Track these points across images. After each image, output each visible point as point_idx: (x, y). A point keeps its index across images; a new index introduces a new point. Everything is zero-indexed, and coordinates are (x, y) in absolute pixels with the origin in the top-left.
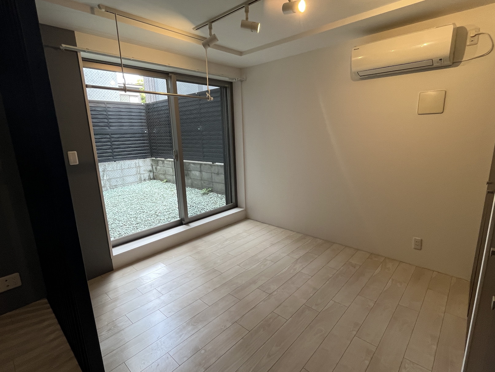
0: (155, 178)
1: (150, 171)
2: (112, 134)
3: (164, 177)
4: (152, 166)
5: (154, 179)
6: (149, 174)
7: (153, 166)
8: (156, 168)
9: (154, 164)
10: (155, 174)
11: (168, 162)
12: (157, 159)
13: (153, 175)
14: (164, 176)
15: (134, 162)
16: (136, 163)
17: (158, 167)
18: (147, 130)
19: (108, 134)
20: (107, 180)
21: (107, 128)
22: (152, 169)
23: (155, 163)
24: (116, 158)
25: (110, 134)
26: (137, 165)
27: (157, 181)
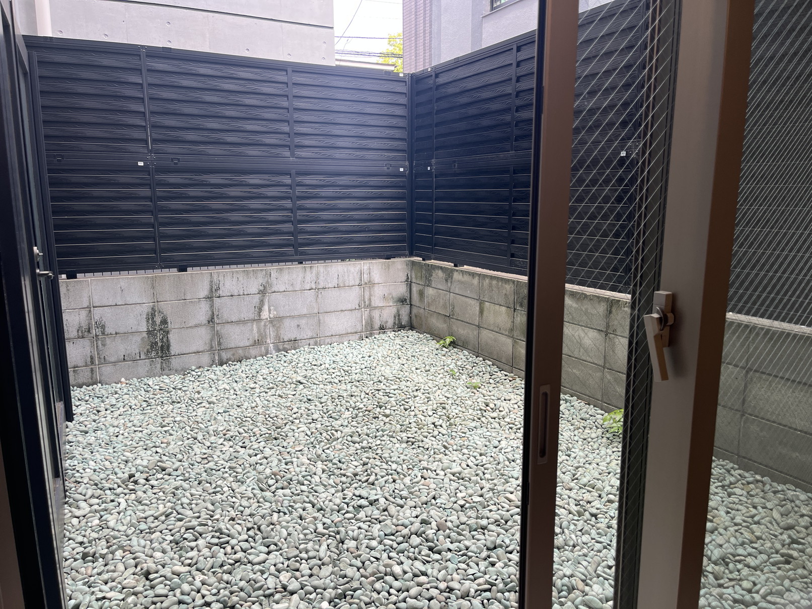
0: (415, 323)
1: (402, 302)
2: (299, 174)
3: (445, 326)
4: (409, 283)
5: (412, 328)
6: (398, 311)
7: (413, 284)
8: (421, 294)
9: (416, 278)
10: (415, 311)
11: (466, 278)
12: (428, 262)
13: (411, 313)
14: (445, 322)
15: (357, 268)
16: (361, 273)
17: (430, 292)
18: (407, 163)
19: (288, 173)
20: (271, 322)
21: (287, 153)
22: (407, 295)
23: (419, 274)
24: (303, 253)
25: (293, 172)
26: (366, 277)
27: (421, 336)
